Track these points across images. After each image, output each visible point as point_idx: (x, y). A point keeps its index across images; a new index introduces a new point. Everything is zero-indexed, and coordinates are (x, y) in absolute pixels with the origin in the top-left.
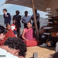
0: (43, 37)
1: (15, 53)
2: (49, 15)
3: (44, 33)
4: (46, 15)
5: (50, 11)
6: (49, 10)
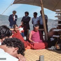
0: (52, 39)
1: (14, 51)
3: (54, 36)
6: (58, 12)
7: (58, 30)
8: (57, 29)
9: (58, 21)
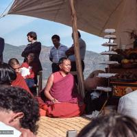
1: (12, 121)
2: (110, 46)
4: (104, 45)
5: (114, 36)
6: (110, 34)
7: (109, 75)
8: (107, 72)
9: (110, 55)
